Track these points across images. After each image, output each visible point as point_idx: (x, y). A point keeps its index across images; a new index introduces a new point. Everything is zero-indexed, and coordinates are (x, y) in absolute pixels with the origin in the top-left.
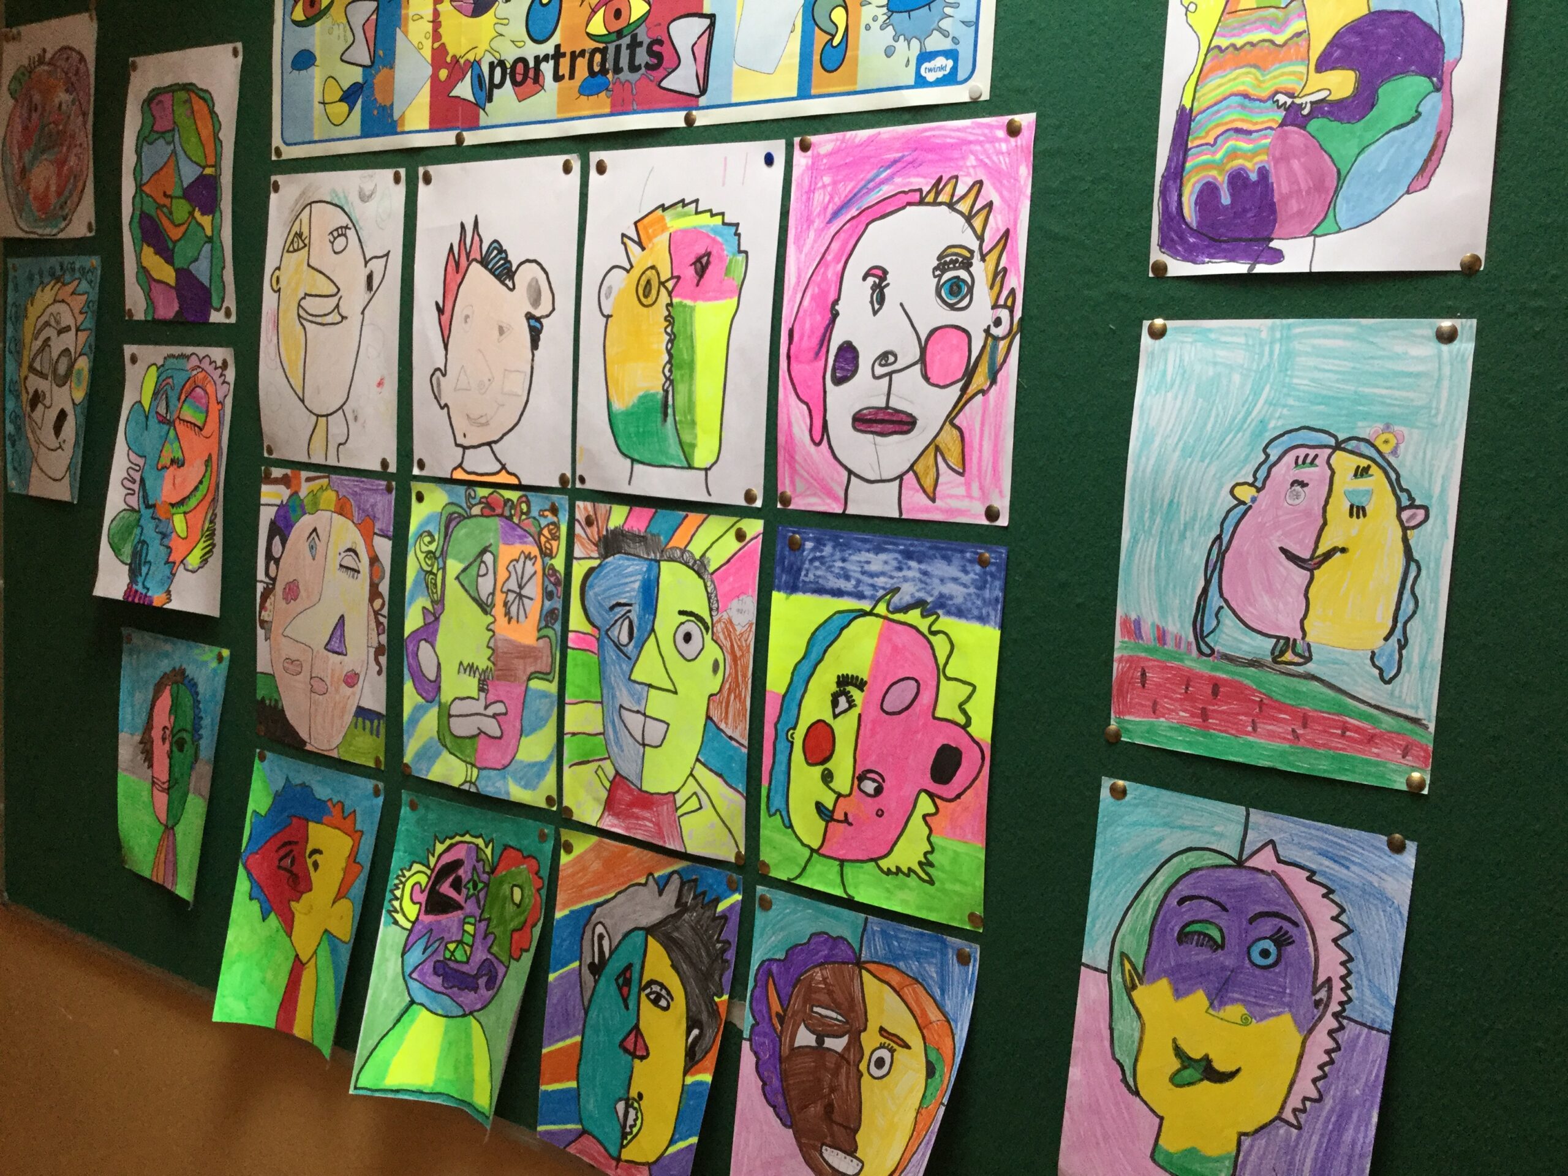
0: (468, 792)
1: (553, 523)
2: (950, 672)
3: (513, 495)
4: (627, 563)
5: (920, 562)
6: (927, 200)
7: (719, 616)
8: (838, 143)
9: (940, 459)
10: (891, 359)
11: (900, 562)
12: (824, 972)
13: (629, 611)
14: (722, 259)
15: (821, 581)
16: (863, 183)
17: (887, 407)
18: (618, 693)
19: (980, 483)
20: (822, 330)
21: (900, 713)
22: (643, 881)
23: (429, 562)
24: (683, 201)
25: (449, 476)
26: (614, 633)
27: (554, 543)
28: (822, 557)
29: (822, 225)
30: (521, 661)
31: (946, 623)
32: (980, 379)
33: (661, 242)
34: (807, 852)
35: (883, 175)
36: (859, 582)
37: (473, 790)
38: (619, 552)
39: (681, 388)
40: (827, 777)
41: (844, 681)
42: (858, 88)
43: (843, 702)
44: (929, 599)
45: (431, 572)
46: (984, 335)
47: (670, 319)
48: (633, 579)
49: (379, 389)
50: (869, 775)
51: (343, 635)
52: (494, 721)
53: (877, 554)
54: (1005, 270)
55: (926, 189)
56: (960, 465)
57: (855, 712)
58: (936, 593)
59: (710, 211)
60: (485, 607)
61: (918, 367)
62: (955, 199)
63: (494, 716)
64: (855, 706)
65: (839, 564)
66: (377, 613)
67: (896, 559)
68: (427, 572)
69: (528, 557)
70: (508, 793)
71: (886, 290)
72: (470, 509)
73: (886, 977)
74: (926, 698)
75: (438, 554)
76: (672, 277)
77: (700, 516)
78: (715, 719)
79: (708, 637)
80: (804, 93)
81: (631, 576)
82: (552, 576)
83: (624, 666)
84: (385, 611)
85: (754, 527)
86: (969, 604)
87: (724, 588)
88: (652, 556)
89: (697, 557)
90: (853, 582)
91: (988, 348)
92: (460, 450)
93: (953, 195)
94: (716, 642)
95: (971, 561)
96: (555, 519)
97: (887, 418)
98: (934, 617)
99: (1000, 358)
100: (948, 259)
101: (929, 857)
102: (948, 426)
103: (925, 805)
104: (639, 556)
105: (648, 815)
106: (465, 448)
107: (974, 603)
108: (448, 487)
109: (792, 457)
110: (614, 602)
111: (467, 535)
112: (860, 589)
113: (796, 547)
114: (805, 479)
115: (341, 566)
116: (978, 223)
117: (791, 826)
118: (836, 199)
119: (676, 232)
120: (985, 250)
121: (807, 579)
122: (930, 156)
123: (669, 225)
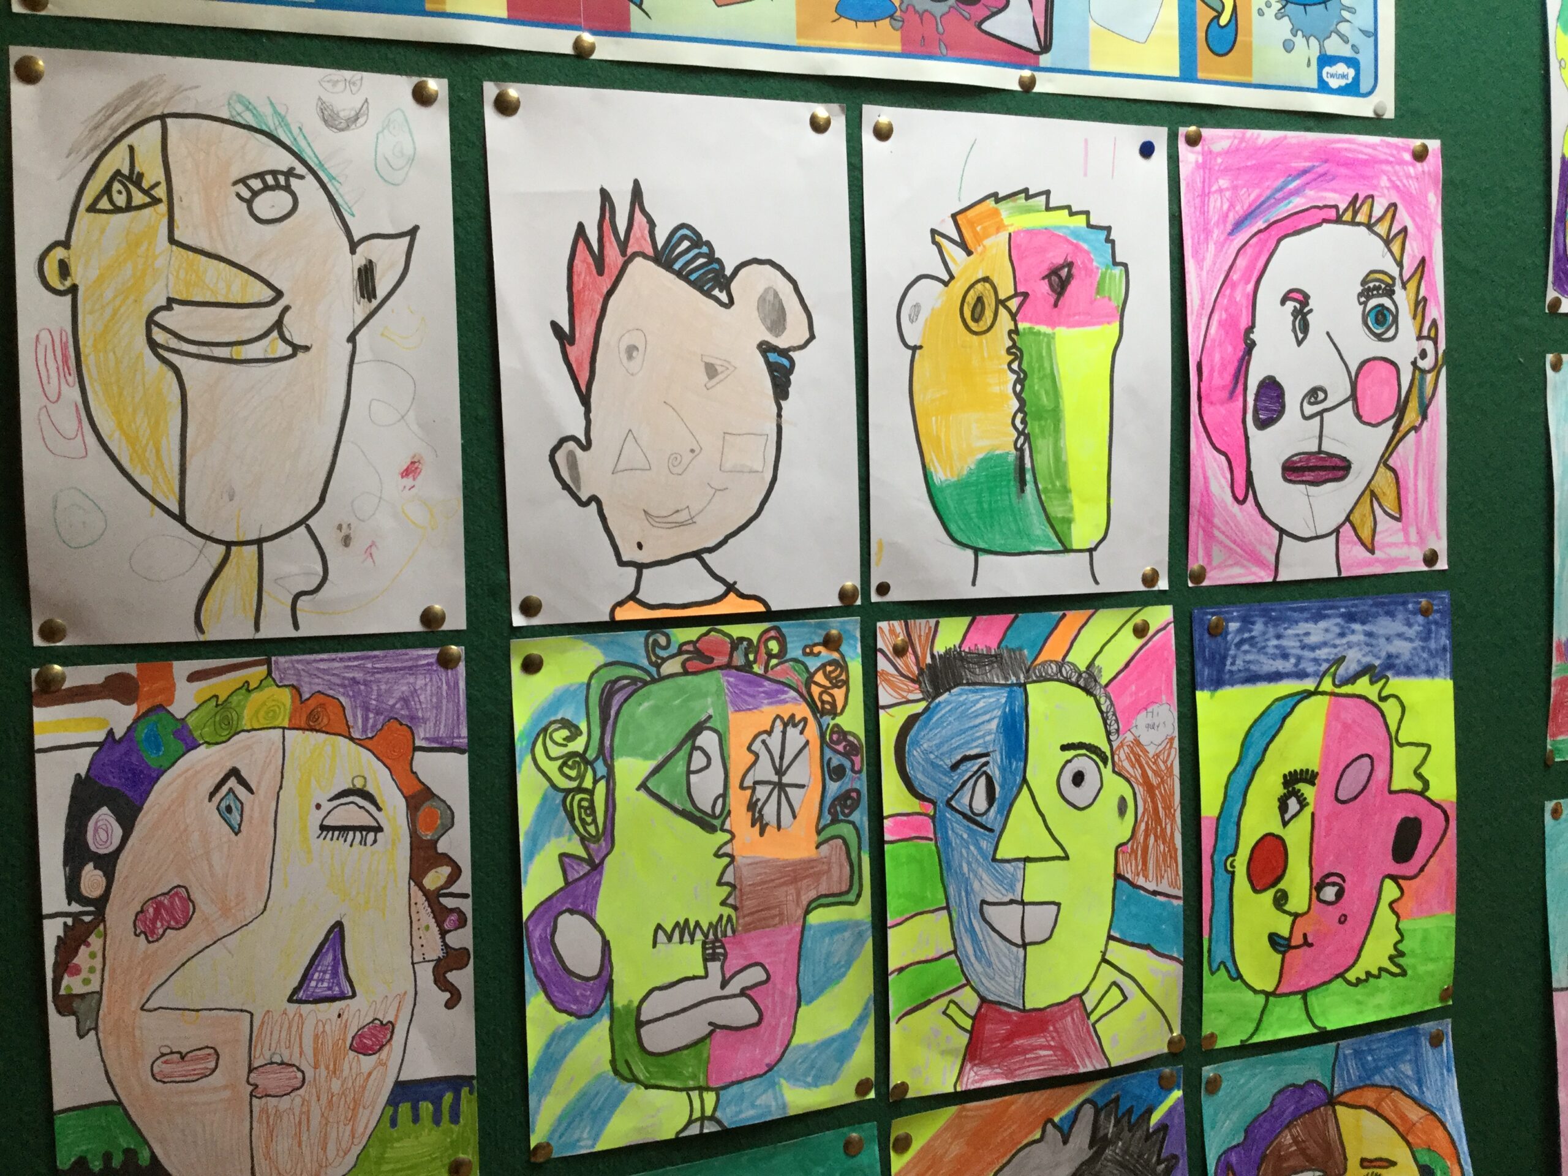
0: (701, 1136)
1: (831, 663)
2: (1402, 740)
3: (752, 631)
4: (973, 697)
5: (1363, 623)
6: (1344, 218)
7: (1120, 739)
8: (1236, 141)
9: (1376, 505)
10: (1321, 396)
11: (1342, 627)
12: (1294, 1131)
13: (986, 764)
14: (1090, 272)
15: (1253, 667)
16: (1268, 193)
17: (1320, 451)
18: (976, 885)
19: (1417, 528)
20: (1236, 364)
21: (1356, 797)
22: (1038, 1136)
23: (573, 773)
24: (1026, 191)
25: (607, 618)
26: (962, 801)
27: (839, 694)
28: (1253, 638)
29: (1222, 239)
30: (791, 890)
31: (1397, 685)
32: (1412, 416)
33: (997, 244)
34: (1261, 999)
35: (1292, 186)
36: (1299, 659)
37: (710, 1128)
38: (961, 684)
39: (1043, 447)
40: (1281, 901)
41: (1292, 780)
42: (1254, 81)
43: (1293, 804)
44: (1377, 663)
45: (580, 789)
46: (1411, 368)
47: (1015, 352)
48: (987, 717)
49: (408, 481)
50: (1327, 881)
51: (341, 959)
52: (744, 999)
53: (1316, 622)
54: (1425, 299)
55: (1342, 206)
56: (1397, 510)
57: (1308, 812)
58: (1383, 654)
59: (1069, 207)
60: (706, 822)
61: (1350, 404)
62: (1373, 220)
63: (743, 993)
64: (1308, 804)
65: (1275, 642)
66: (433, 898)
67: (1337, 624)
68: (568, 791)
69: (791, 721)
70: (784, 1106)
71: (1309, 317)
72: (658, 666)
73: (1362, 1102)
74: (1381, 773)
75: (591, 755)
76: (1016, 294)
77: (1083, 614)
78: (1129, 876)
79: (1107, 772)
80: (1188, 74)
81: (985, 713)
82: (838, 742)
83: (984, 844)
84: (465, 884)
85: (1161, 616)
86: (1416, 659)
87: (1124, 701)
88: (1014, 679)
89: (1083, 668)
90: (1293, 661)
91: (1416, 382)
92: (632, 572)
93: (1370, 216)
94: (1119, 774)
95: (1414, 613)
96: (835, 655)
97: (1320, 464)
98: (1383, 681)
99: (1428, 391)
100: (1371, 285)
101: (1400, 946)
102: (1382, 469)
103: (1390, 891)
104: (994, 684)
105: (1041, 1041)
106: (640, 567)
107: (1420, 657)
108: (604, 636)
109: (1209, 521)
110: (959, 757)
111: (656, 711)
112: (1301, 667)
113: (1216, 632)
114: (1226, 546)
115: (323, 828)
116: (1396, 247)
117: (1240, 976)
118: (1238, 208)
119: (1018, 233)
120: (1406, 277)
121: (1234, 668)
122: (1343, 171)
123: (1006, 221)
